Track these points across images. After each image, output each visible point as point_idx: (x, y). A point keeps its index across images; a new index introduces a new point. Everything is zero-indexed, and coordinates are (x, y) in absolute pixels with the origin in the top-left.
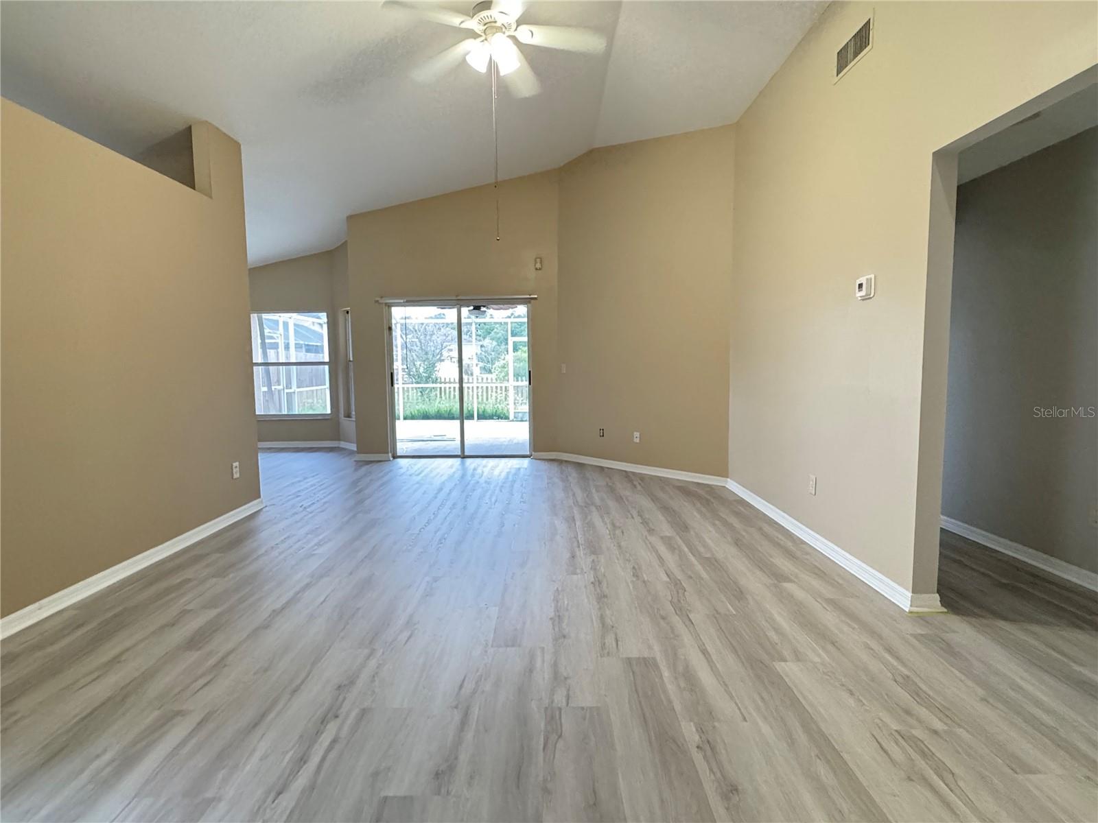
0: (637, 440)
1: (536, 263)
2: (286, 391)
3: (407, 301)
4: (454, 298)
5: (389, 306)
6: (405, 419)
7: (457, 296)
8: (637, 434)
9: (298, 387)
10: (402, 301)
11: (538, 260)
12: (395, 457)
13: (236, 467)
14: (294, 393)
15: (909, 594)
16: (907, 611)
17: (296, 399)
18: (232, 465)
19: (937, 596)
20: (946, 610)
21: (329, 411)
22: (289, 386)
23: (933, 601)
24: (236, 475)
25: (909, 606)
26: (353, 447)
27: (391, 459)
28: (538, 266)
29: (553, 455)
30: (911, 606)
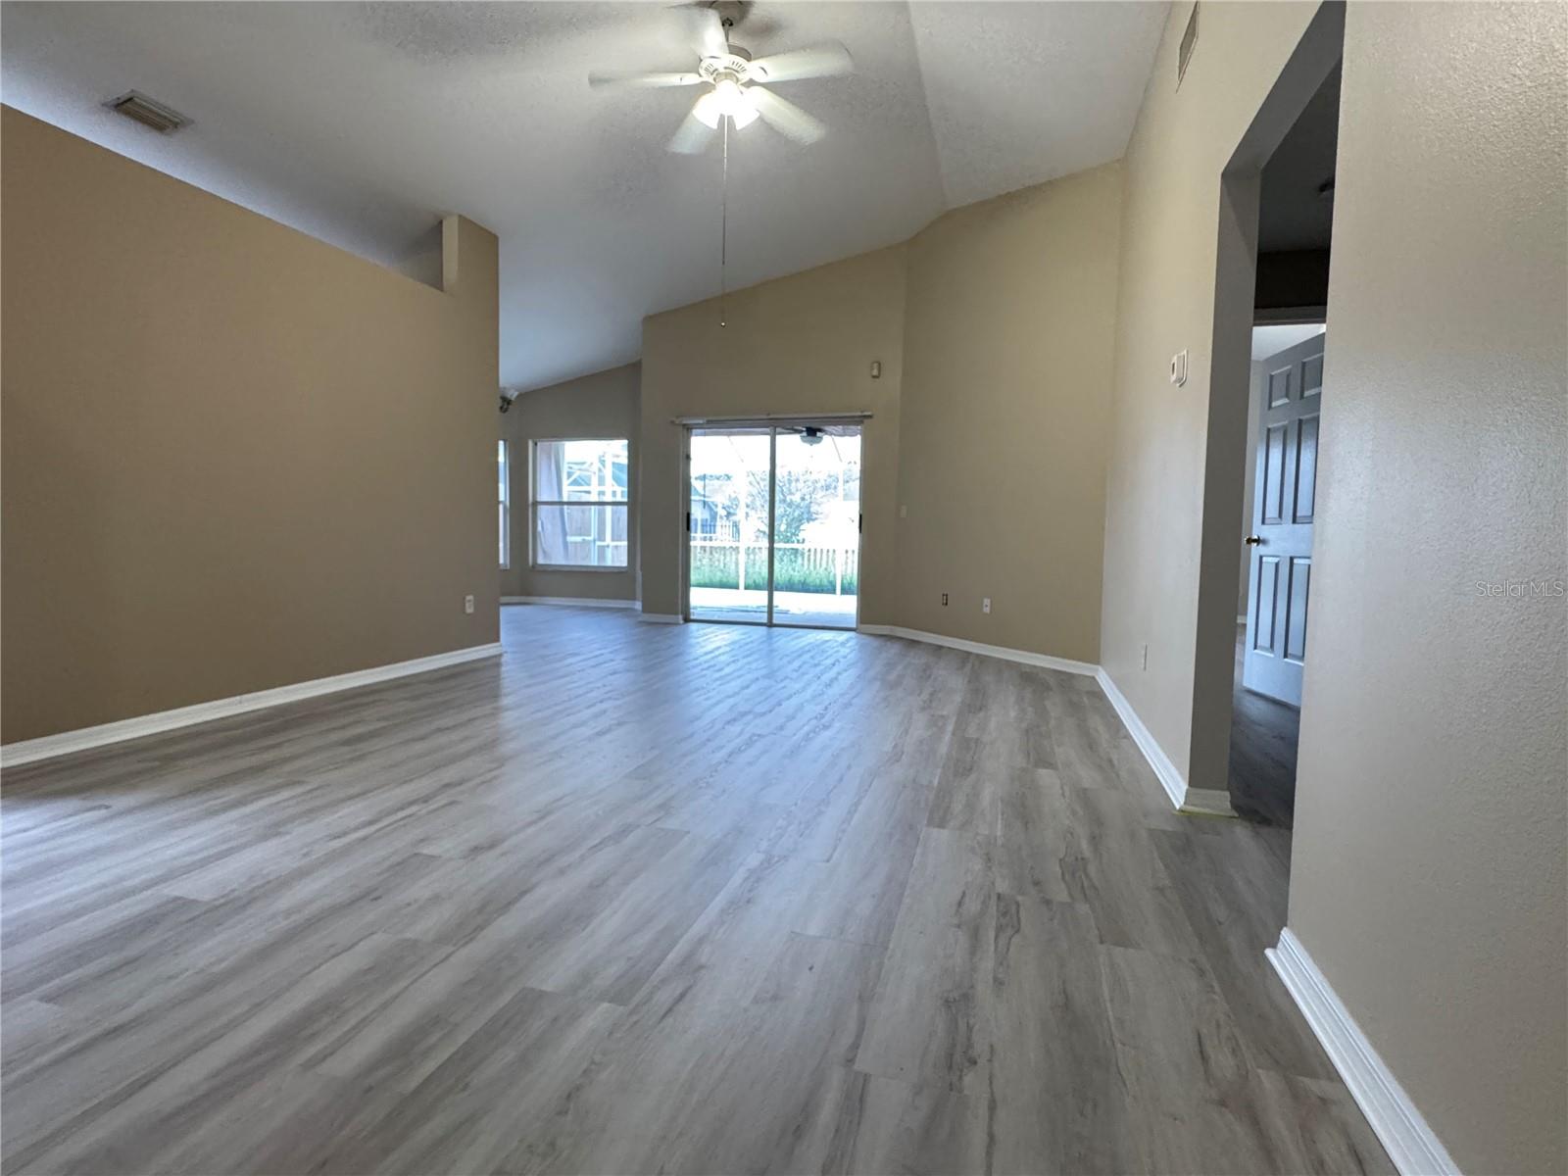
0: (987, 610)
1: (872, 369)
2: (598, 543)
3: (709, 422)
4: (765, 417)
5: (688, 429)
6: (746, 588)
7: (769, 414)
8: (987, 601)
9: (613, 540)
10: (701, 422)
11: (876, 365)
12: (687, 620)
13: (469, 601)
14: (608, 546)
15: (1185, 786)
16: (1178, 807)
17: (609, 553)
18: (464, 598)
19: (1227, 794)
20: (1236, 815)
21: (625, 564)
22: (601, 536)
23: (1220, 801)
24: (470, 610)
25: (1182, 803)
26: (638, 605)
27: (682, 622)
28: (875, 372)
29: (885, 629)
30: (1185, 803)
